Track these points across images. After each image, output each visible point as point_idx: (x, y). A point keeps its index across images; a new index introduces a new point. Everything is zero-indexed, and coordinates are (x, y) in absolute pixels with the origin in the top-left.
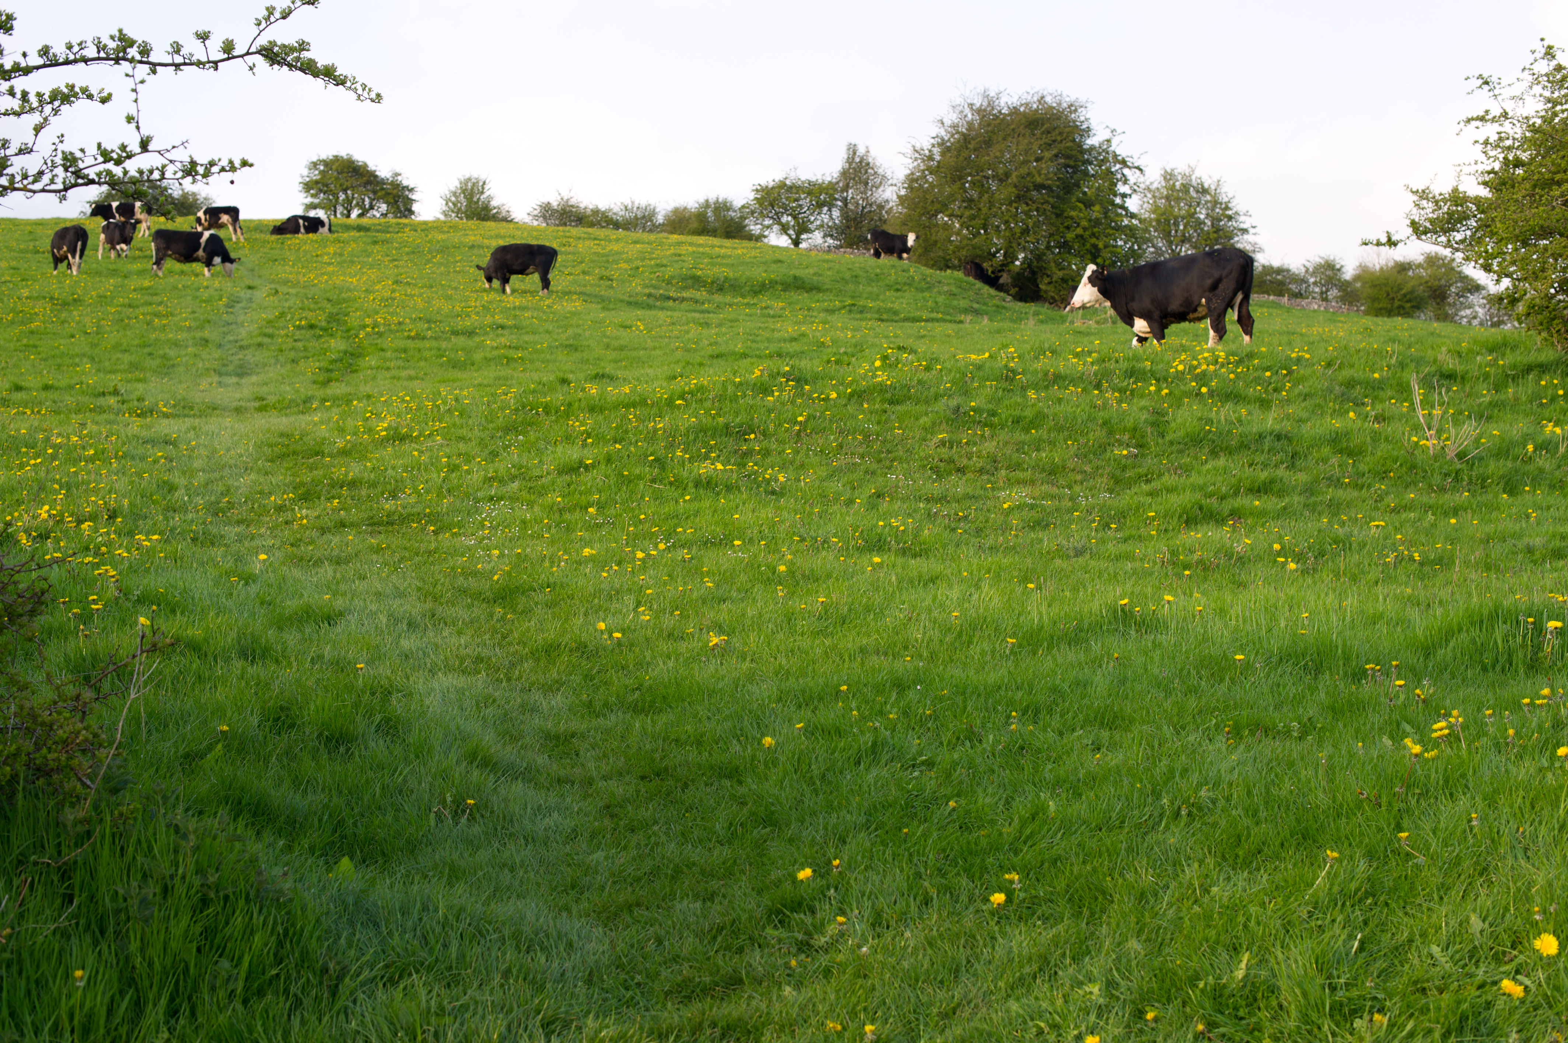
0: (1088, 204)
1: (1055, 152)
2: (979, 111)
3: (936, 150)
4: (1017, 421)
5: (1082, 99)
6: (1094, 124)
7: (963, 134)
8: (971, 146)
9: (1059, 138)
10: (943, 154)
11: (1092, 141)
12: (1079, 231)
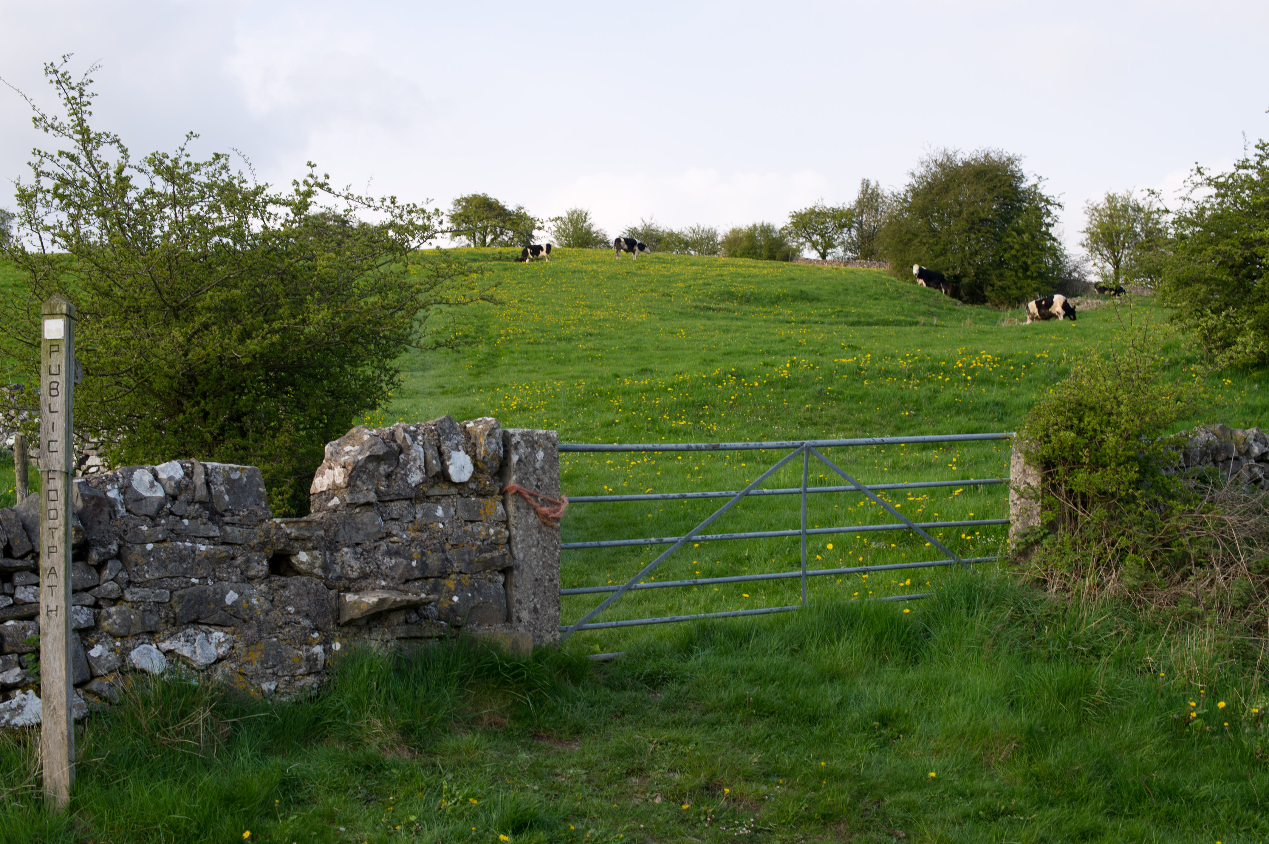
0: (1020, 232)
1: (995, 194)
2: (941, 165)
3: (910, 195)
4: (852, 397)
5: (1018, 155)
6: (1025, 172)
7: (928, 183)
8: (934, 192)
9: (999, 184)
10: (913, 198)
11: (1024, 185)
12: (1013, 252)
